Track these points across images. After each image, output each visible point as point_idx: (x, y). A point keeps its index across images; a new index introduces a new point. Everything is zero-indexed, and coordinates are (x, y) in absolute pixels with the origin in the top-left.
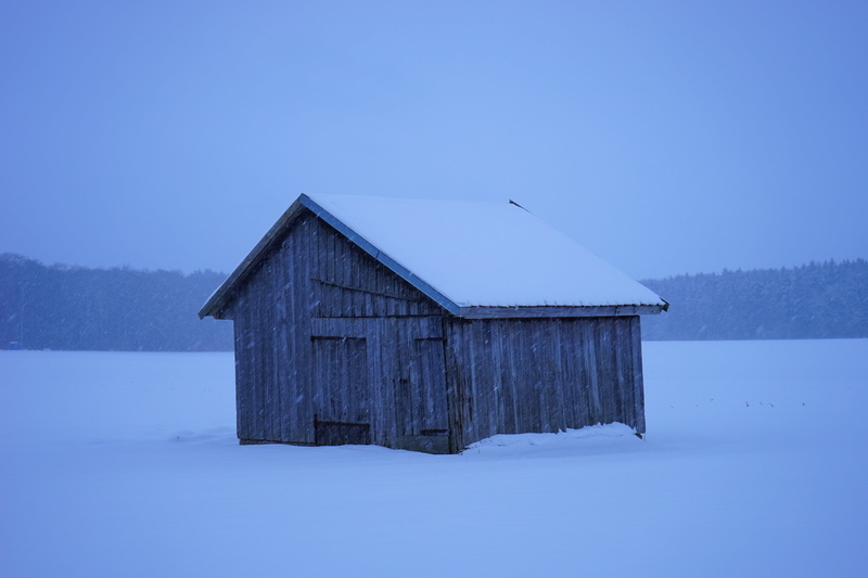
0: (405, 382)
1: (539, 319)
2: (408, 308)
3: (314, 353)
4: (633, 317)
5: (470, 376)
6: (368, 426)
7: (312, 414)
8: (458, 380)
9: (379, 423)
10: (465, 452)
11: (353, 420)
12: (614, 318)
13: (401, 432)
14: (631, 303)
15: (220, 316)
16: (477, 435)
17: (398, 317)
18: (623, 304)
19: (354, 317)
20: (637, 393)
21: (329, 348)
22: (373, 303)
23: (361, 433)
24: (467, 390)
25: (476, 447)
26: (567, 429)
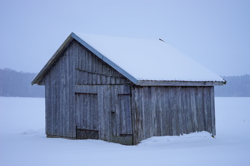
0: (113, 113)
1: (172, 87)
2: (116, 81)
3: (76, 100)
4: (211, 86)
5: (142, 110)
6: (98, 131)
7: (75, 126)
8: (137, 113)
9: (103, 130)
10: (139, 144)
11: (92, 129)
12: (204, 87)
13: (112, 135)
14: (211, 81)
15: (40, 83)
16: (144, 137)
17: (111, 84)
18: (208, 81)
19: (92, 84)
20: (213, 119)
21: (83, 97)
22: (101, 78)
23: (95, 134)
24: (141, 116)
25: (144, 142)
26: (184, 134)
